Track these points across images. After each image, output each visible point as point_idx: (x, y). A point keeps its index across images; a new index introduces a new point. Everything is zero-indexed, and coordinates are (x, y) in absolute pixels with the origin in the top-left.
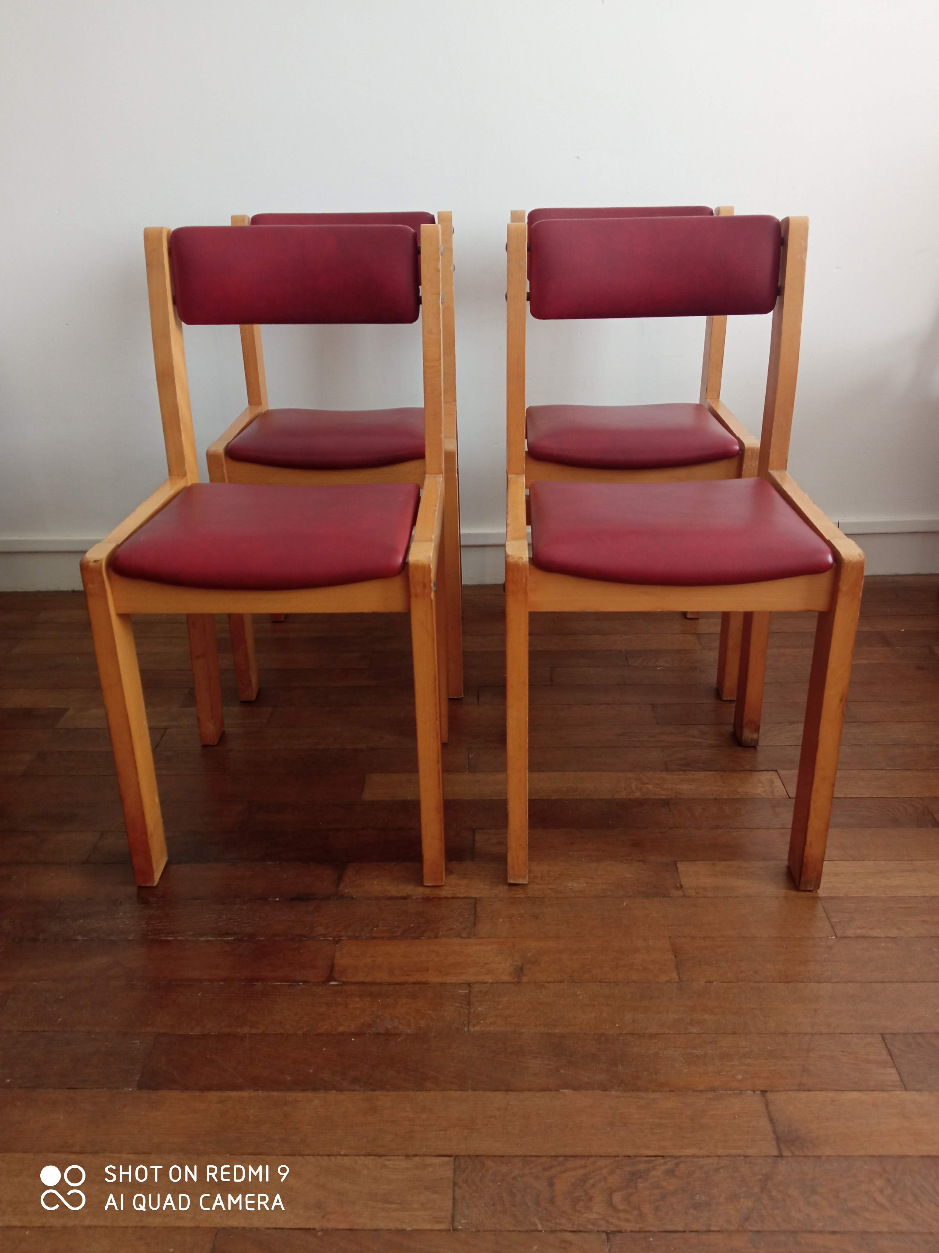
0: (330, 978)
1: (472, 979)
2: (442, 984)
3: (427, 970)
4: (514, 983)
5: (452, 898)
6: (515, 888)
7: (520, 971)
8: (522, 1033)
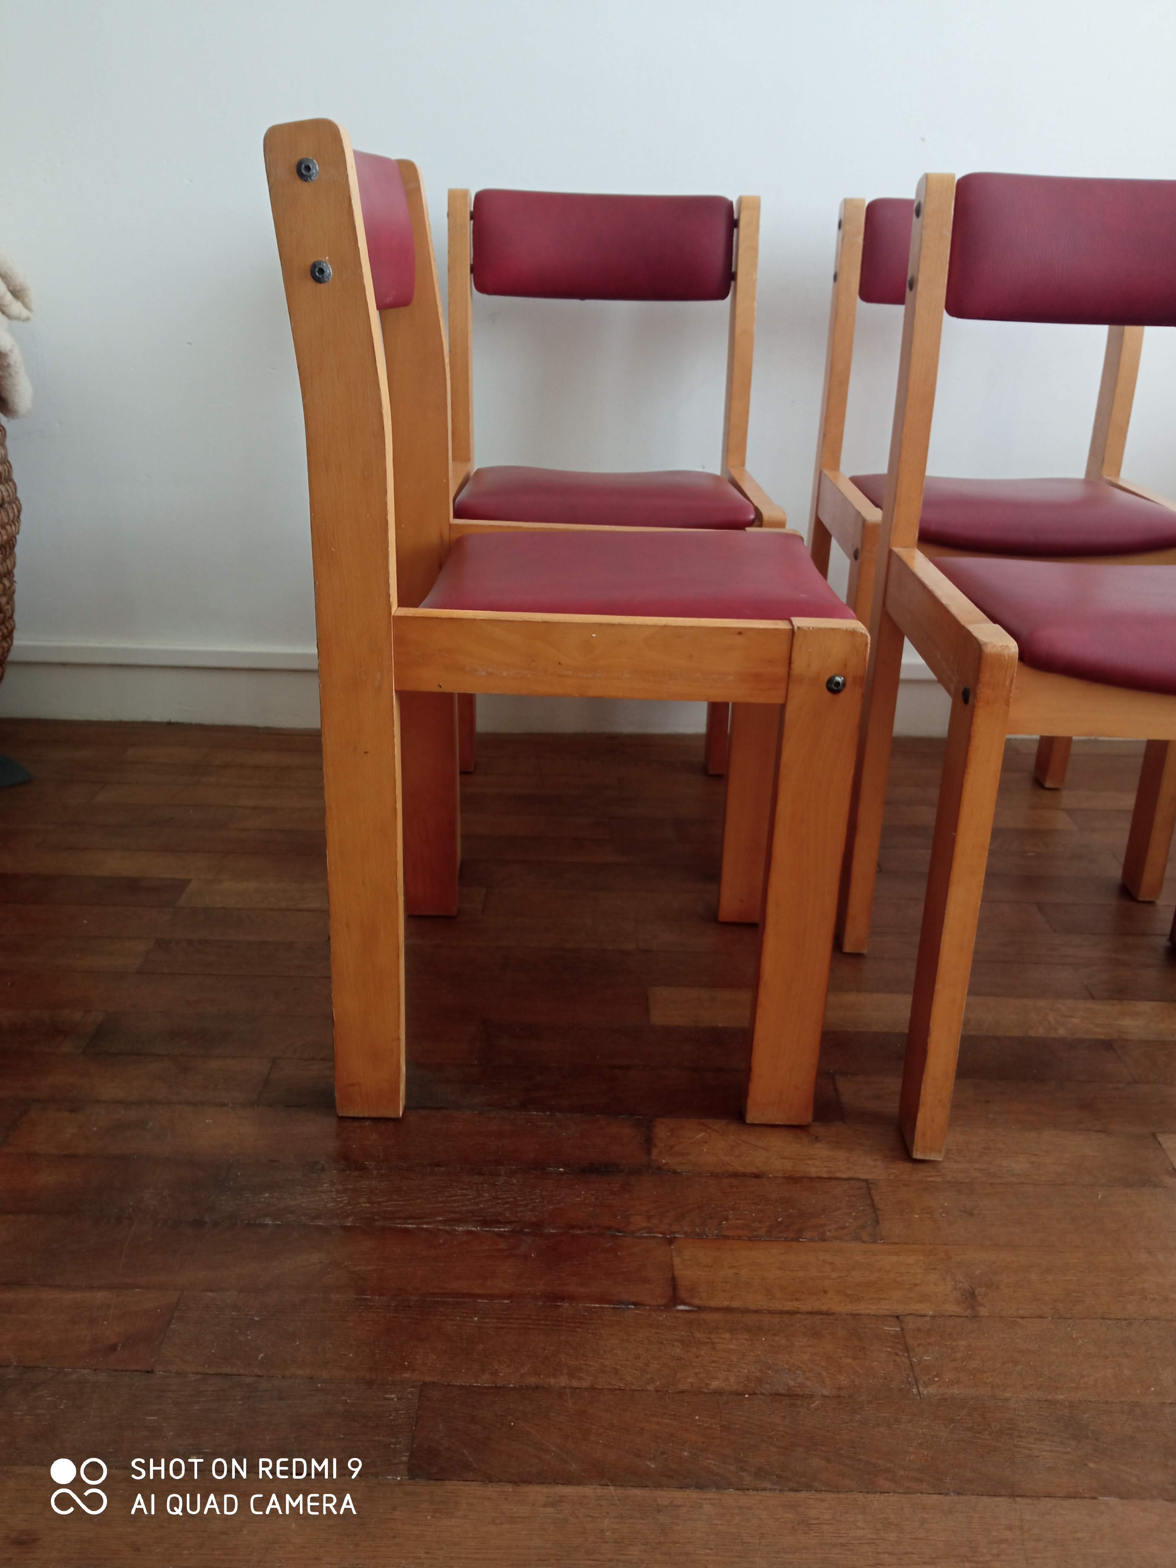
0: (675, 1300)
1: (900, 1309)
2: (855, 1316)
3: (826, 1292)
4: (967, 1317)
5: (830, 1179)
6: (921, 1166)
7: (970, 1297)
8: (1007, 1400)
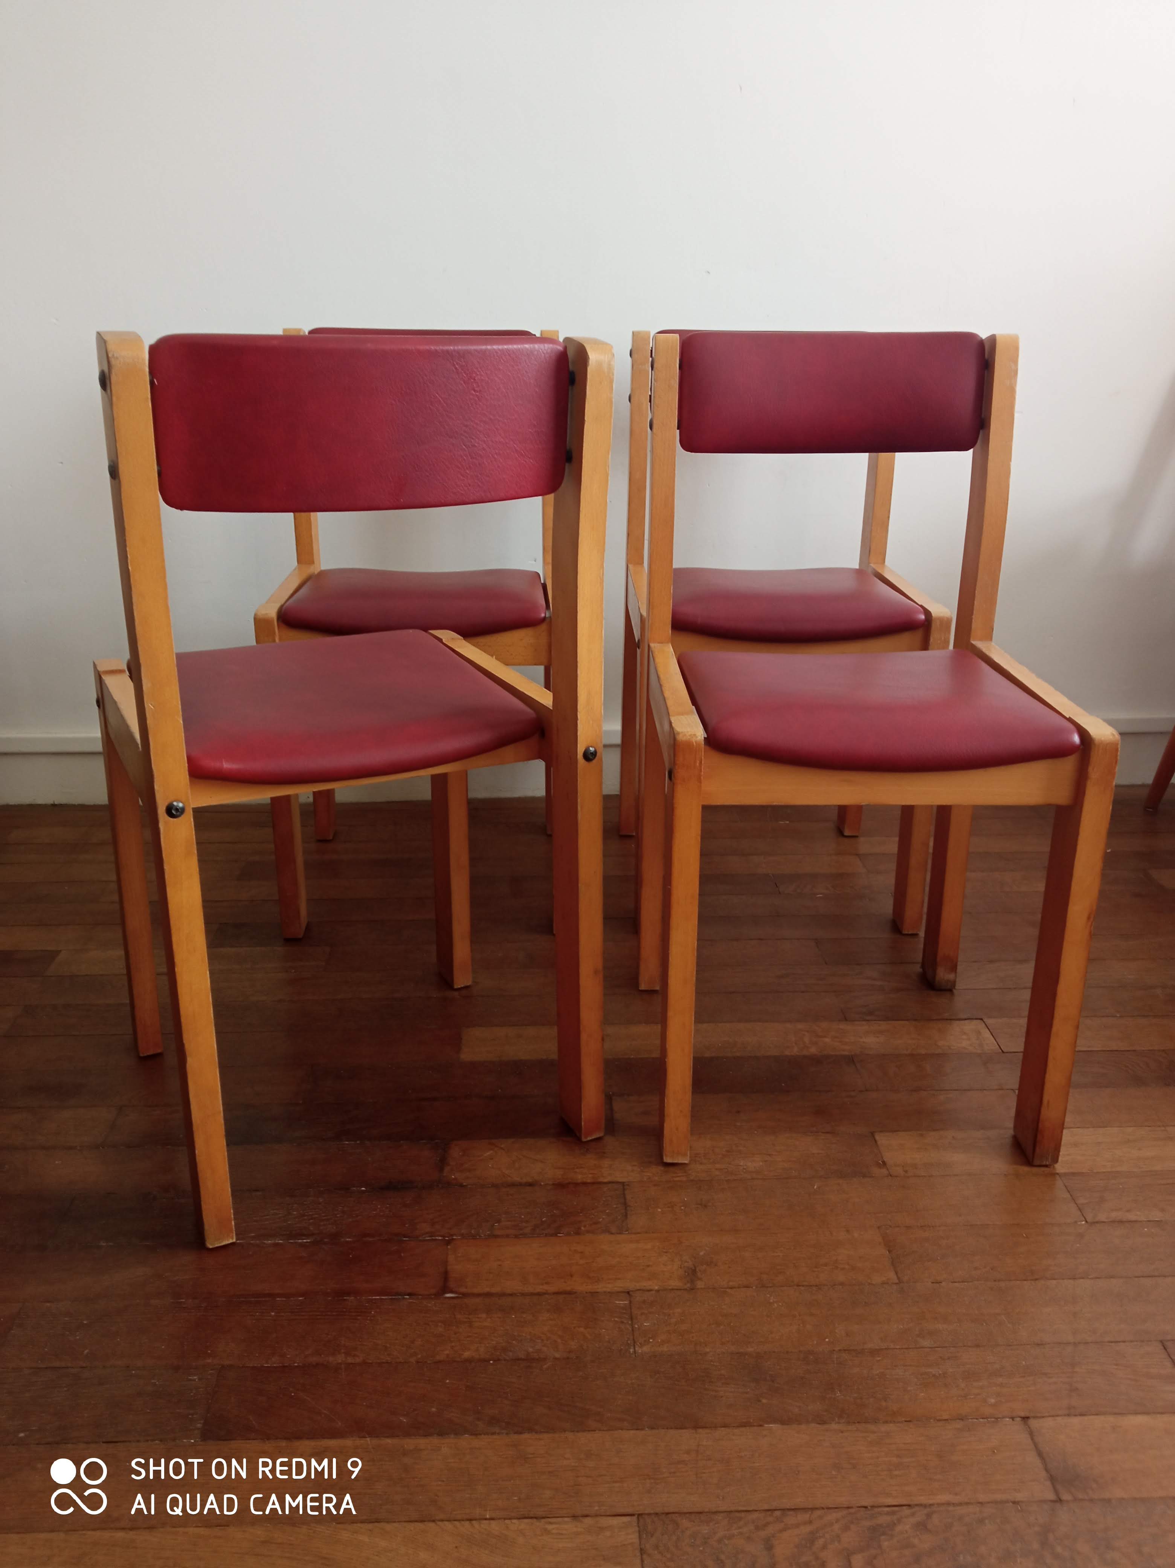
0: (445, 1289)
1: (631, 1286)
2: (594, 1294)
3: (572, 1276)
4: (685, 1289)
5: (593, 1183)
6: (671, 1169)
7: (692, 1274)
8: (706, 1354)
